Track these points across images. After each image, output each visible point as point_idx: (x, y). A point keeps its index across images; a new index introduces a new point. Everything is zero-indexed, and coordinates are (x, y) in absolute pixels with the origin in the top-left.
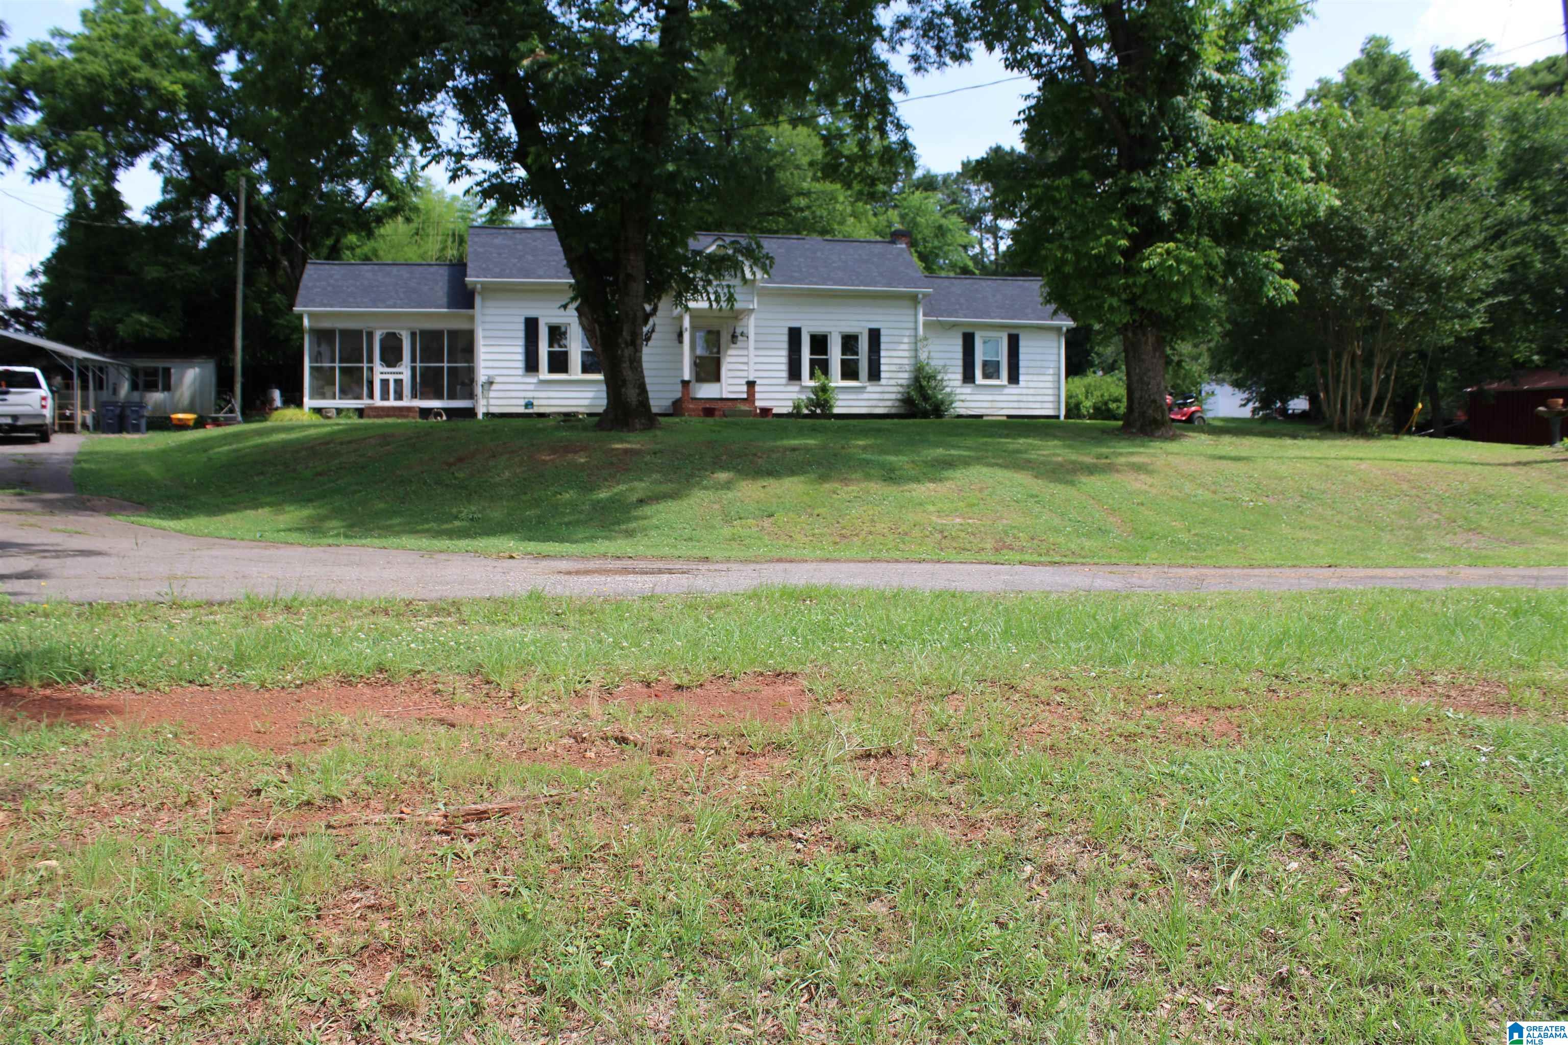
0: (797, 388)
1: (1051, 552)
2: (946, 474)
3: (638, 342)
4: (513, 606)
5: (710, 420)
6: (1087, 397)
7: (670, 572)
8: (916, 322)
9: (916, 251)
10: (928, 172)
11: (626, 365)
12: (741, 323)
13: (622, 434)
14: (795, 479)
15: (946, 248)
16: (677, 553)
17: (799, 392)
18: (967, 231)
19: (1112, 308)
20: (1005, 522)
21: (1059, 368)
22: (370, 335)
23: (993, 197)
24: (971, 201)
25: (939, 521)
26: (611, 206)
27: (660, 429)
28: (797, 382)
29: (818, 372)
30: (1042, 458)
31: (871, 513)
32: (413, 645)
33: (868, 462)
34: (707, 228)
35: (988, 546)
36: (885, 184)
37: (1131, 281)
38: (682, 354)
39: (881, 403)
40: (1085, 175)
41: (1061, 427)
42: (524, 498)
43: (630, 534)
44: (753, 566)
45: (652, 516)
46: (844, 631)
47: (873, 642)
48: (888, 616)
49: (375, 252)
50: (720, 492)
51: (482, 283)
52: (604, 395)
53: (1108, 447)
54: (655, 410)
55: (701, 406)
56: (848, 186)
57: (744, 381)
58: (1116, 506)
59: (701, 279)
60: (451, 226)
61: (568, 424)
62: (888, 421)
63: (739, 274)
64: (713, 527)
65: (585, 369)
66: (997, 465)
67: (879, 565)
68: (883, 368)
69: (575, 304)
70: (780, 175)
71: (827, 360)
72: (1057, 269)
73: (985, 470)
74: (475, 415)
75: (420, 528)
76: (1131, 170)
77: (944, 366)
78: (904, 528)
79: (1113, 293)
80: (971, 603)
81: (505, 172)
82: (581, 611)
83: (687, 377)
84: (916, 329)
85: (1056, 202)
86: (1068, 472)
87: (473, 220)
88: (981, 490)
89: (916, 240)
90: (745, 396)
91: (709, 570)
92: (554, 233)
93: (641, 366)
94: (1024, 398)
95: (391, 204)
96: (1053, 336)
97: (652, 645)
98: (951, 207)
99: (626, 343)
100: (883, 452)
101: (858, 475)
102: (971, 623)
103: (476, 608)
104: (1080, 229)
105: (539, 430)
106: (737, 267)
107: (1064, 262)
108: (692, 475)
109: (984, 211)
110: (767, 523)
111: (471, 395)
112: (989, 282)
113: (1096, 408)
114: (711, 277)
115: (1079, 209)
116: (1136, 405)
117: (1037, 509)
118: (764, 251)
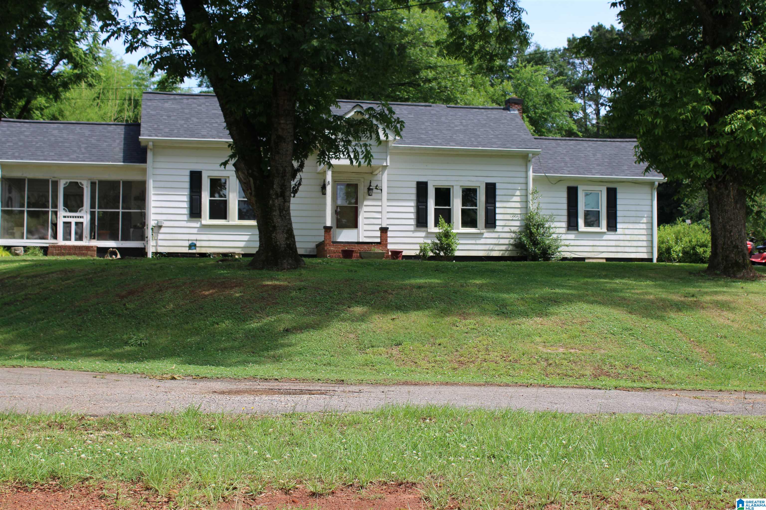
0: (423, 234)
1: (644, 379)
2: (552, 309)
3: (287, 194)
4: (173, 421)
5: (348, 261)
6: (676, 243)
7: (310, 392)
8: (527, 177)
9: (528, 117)
10: (538, 47)
11: (276, 213)
12: (375, 178)
13: (271, 273)
14: (420, 313)
15: (553, 114)
16: (317, 376)
17: (425, 237)
18: (572, 99)
19: (696, 165)
20: (602, 351)
21: (652, 217)
22: (55, 184)
23: (595, 69)
24: (576, 72)
25: (545, 351)
26: (265, 77)
27: (304, 268)
28: (424, 229)
29: (442, 220)
30: (636, 296)
31: (485, 343)
32: (83, 456)
33: (483, 299)
34: (348, 96)
35: (588, 373)
36: (501, 59)
37: (714, 142)
38: (325, 204)
39: (497, 248)
40: (674, 51)
41: (654, 269)
42: (186, 327)
43: (277, 359)
44: (382, 388)
45: (296, 344)
46: (458, 447)
47: (483, 456)
48: (496, 434)
49: (61, 112)
50: (355, 323)
51: (154, 141)
52: (257, 238)
53: (694, 287)
54: (300, 251)
55: (341, 248)
56: (470, 61)
57: (378, 228)
58: (702, 339)
59: (342, 140)
60: (128, 92)
61: (225, 263)
62: (502, 263)
63: (374, 136)
64: (349, 354)
65: (242, 216)
66: (596, 302)
67: (491, 388)
68: (498, 217)
69: (233, 161)
70: (411, 51)
71: (449, 210)
72: (649, 132)
73: (585, 306)
74: (146, 254)
75: (94, 352)
76: (714, 47)
77: (551, 216)
78: (514, 356)
79: (698, 152)
80: (569, 424)
81: (175, 46)
82: (232, 427)
83: (329, 224)
84: (527, 184)
85: (648, 74)
86: (658, 308)
87: (147, 86)
88: (582, 324)
89: (527, 107)
90: (378, 240)
91: (344, 392)
92: (216, 99)
93: (289, 214)
94: (622, 243)
95: (76, 71)
96: (647, 189)
97: (292, 457)
98: (558, 79)
99: (277, 194)
100: (497, 288)
101: (476, 310)
102: (569, 441)
103: (140, 423)
104: (669, 98)
105: (200, 268)
106: (373, 130)
107: (655, 126)
108: (331, 309)
109: (587, 82)
110: (395, 351)
111: (142, 237)
112: (590, 143)
113: (685, 253)
114: (351, 138)
115: (668, 80)
116: (720, 250)
117: (631, 340)
118: (395, 116)
